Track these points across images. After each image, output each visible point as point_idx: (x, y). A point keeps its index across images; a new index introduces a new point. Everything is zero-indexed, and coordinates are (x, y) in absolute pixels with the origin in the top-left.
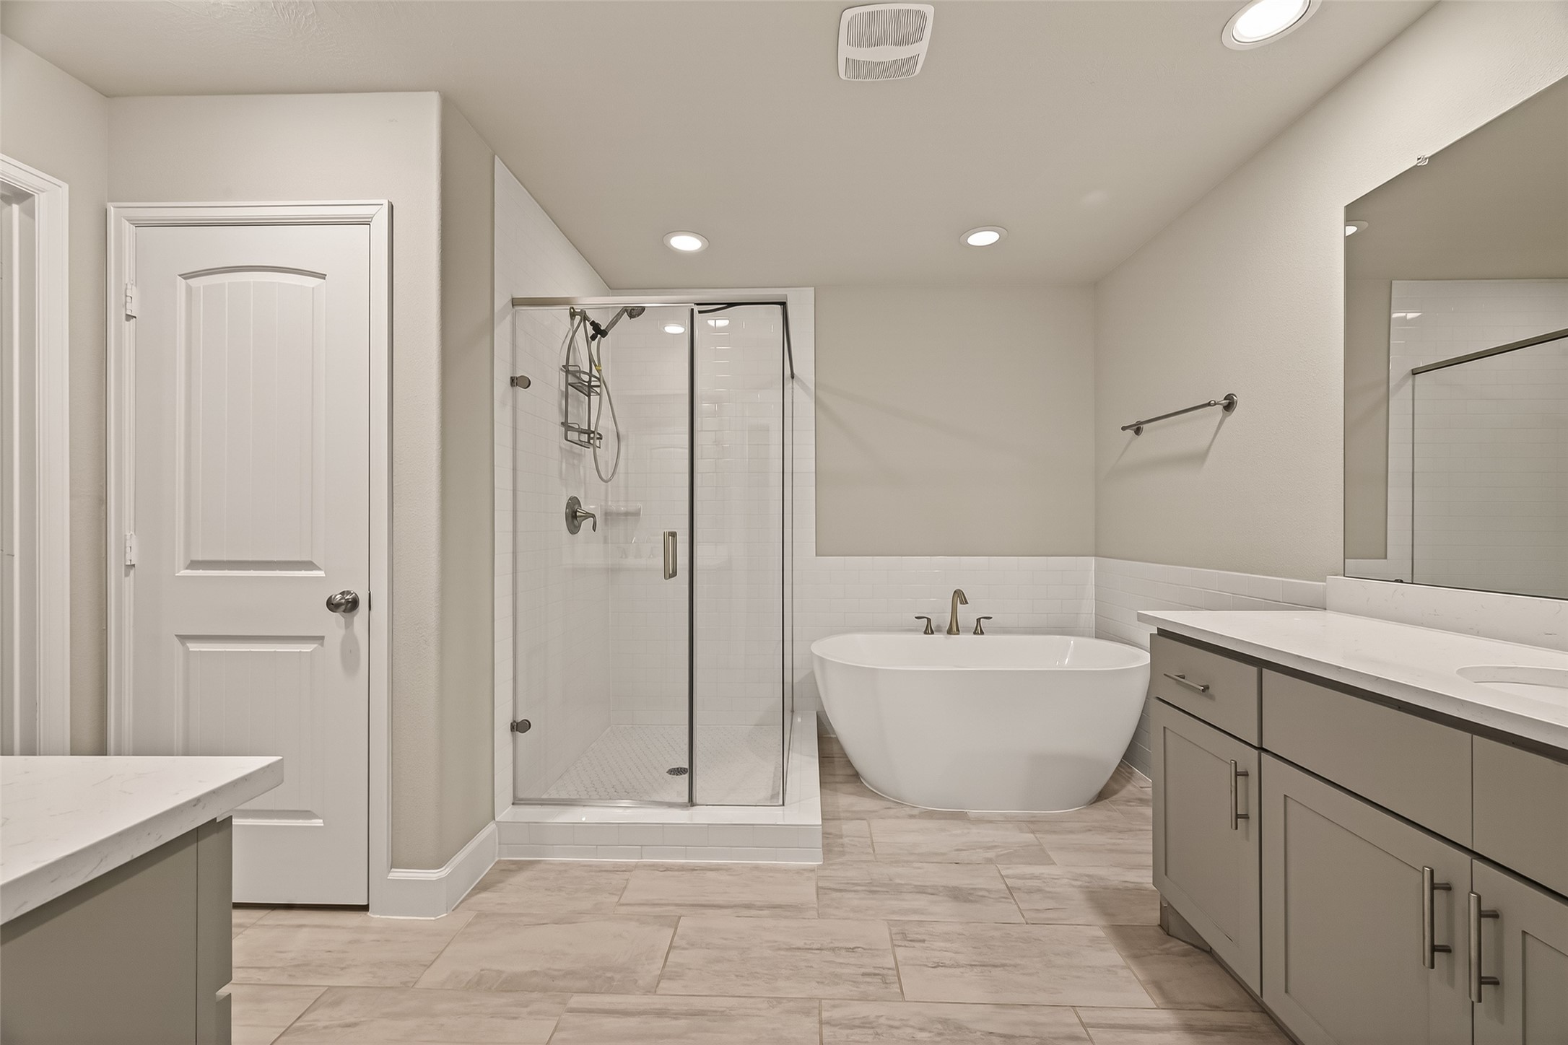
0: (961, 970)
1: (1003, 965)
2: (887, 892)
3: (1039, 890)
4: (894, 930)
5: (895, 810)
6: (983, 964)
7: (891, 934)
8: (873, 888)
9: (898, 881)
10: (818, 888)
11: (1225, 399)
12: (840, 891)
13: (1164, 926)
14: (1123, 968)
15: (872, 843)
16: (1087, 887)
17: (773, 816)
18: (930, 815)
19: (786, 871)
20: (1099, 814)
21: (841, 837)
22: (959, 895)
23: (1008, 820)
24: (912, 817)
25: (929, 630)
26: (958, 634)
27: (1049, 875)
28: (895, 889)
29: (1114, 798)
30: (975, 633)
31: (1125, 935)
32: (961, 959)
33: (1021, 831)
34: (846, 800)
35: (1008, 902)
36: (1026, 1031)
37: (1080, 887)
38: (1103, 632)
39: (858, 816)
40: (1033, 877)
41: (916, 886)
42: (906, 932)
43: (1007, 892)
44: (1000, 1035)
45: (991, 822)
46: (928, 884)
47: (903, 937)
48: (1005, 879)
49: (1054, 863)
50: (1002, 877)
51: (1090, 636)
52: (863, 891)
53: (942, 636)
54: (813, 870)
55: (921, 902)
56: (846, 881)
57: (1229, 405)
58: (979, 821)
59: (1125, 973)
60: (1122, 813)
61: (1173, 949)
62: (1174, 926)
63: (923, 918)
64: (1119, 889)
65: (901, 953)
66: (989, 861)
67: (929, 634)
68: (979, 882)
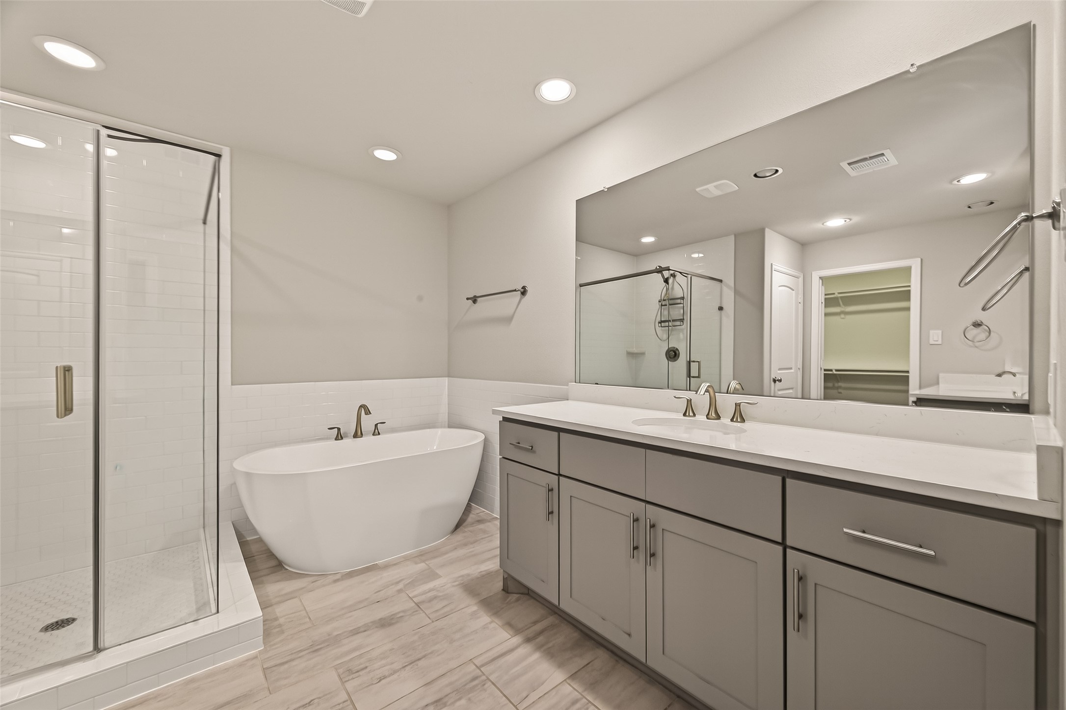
0: (398, 674)
1: (424, 656)
2: (328, 645)
3: (435, 597)
4: (341, 671)
5: (322, 581)
6: (411, 662)
7: (339, 676)
8: (315, 649)
9: (335, 633)
10: (264, 670)
11: (522, 289)
12: (286, 662)
13: (506, 590)
14: (490, 623)
15: (307, 613)
16: (462, 584)
17: (207, 626)
18: (351, 575)
19: (226, 670)
20: (459, 537)
21: (276, 619)
22: (384, 623)
23: (406, 559)
24: (336, 581)
25: (339, 437)
26: (362, 437)
27: (439, 585)
28: (333, 640)
29: (464, 524)
30: (373, 435)
31: (487, 604)
32: (396, 666)
33: (416, 563)
34: (275, 588)
35: (418, 614)
36: (448, 690)
37: (458, 585)
38: (454, 424)
39: (289, 596)
40: (430, 590)
41: (351, 630)
42: (350, 668)
43: (416, 607)
44: (433, 703)
45: (395, 564)
46: (360, 625)
47: (349, 672)
48: (413, 599)
49: (440, 577)
50: (411, 598)
51: (444, 427)
52: (307, 654)
53: (350, 440)
54: (256, 657)
55: (357, 640)
56: (291, 653)
57: (524, 292)
58: (386, 567)
59: (493, 625)
60: (471, 532)
61: (512, 601)
62: (511, 586)
63: (362, 651)
64: (478, 578)
65: (350, 686)
66: (400, 591)
67: (339, 440)
68: (396, 609)
